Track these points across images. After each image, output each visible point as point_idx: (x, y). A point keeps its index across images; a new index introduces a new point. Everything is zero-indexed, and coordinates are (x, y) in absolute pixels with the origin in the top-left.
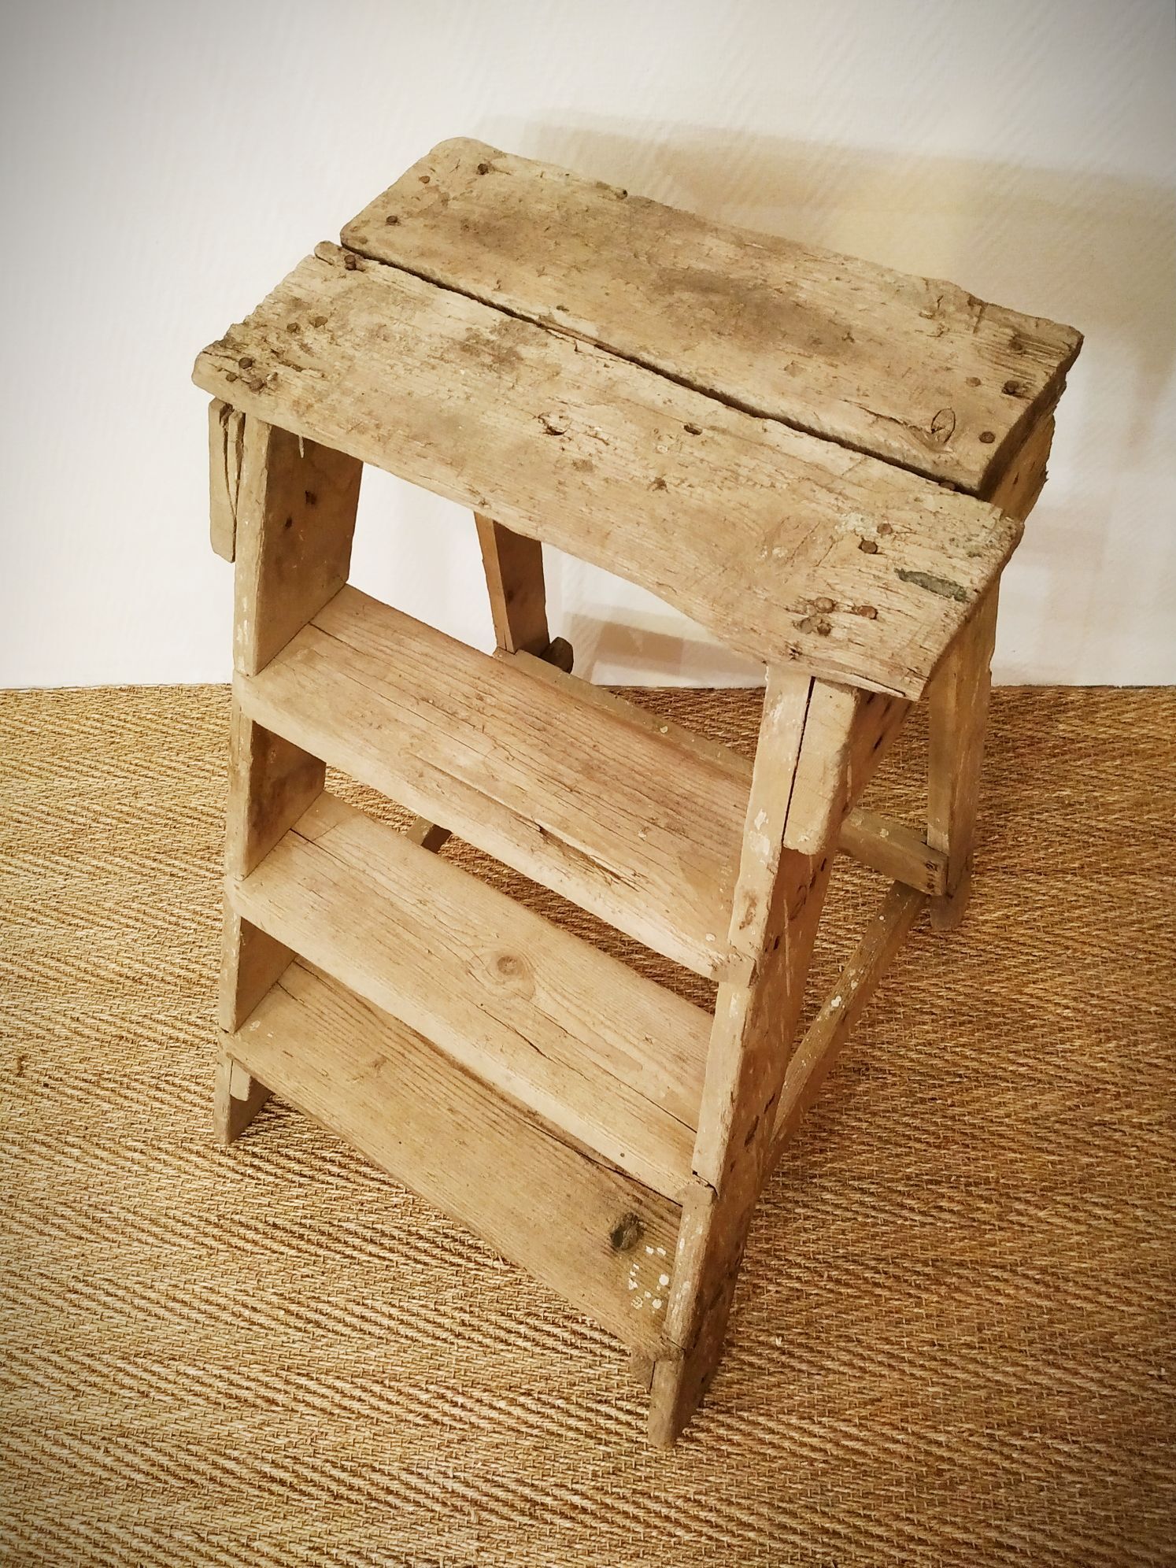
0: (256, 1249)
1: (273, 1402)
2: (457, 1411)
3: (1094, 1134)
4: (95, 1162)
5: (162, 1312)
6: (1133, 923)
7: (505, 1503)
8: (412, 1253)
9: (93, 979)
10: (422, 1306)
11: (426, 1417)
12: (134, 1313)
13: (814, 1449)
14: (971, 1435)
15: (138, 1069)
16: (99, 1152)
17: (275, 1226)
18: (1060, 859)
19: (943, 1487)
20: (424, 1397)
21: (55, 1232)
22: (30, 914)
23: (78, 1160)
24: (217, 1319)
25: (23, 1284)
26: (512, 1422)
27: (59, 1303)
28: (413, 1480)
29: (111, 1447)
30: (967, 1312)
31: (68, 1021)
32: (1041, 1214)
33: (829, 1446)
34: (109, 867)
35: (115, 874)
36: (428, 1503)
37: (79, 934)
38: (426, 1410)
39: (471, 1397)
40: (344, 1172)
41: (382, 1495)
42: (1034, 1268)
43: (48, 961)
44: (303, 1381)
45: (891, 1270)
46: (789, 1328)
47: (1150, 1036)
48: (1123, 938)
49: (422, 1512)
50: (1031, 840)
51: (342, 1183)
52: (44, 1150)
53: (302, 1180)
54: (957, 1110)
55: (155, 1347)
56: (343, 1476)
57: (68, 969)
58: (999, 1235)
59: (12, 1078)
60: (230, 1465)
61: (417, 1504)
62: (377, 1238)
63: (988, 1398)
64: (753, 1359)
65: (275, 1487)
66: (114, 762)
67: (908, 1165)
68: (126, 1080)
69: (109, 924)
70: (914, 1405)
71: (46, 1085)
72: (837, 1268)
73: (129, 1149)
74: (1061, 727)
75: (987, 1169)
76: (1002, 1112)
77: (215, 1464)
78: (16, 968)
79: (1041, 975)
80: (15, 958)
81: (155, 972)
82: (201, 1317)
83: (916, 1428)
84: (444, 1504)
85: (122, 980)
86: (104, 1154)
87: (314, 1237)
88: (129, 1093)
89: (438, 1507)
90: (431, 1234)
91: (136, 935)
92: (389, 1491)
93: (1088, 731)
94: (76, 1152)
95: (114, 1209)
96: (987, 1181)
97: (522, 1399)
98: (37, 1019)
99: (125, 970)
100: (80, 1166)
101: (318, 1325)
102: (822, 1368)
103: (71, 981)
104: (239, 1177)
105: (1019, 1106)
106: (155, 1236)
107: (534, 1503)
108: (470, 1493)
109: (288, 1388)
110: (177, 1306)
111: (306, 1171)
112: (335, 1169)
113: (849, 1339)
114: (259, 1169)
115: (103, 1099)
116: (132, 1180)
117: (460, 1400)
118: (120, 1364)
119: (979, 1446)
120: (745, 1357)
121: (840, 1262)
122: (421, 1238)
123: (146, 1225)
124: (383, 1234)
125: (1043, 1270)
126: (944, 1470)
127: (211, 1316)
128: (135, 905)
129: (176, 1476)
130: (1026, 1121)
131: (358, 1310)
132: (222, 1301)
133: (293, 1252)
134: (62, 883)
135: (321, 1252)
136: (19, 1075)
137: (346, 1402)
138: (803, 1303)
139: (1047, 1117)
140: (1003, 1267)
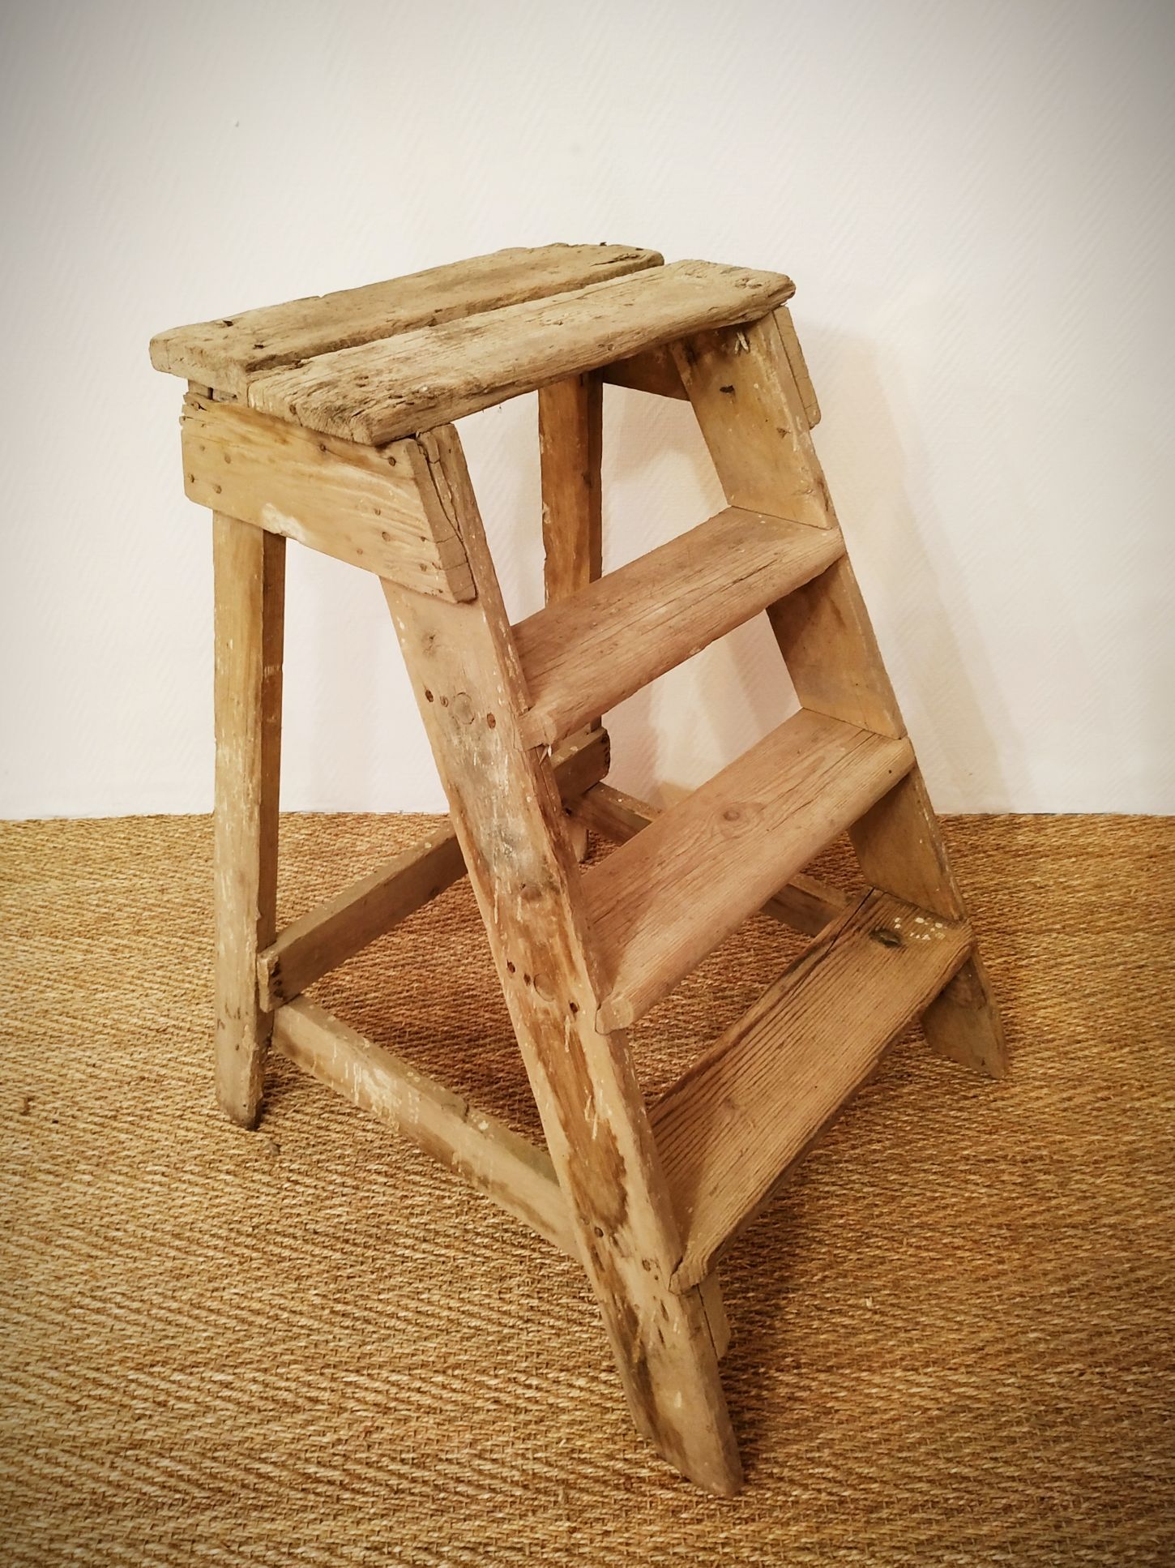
0: (294, 1255)
1: (315, 1401)
2: (530, 1393)
3: (1130, 1118)
4: (109, 1186)
5: (184, 1320)
6: (1118, 965)
7: (596, 1480)
8: (470, 1248)
9: (113, 1032)
10: (486, 1295)
11: (497, 1401)
12: (151, 1323)
13: (923, 1398)
14: (1081, 1375)
15: (159, 1103)
16: (113, 1177)
17: (316, 1233)
18: (1043, 922)
19: (1065, 1423)
20: (493, 1382)
21: (60, 1252)
22: (45, 982)
23: (89, 1184)
24: (251, 1324)
25: (17, 1303)
26: (595, 1399)
27: (60, 1318)
28: (487, 1466)
29: (119, 1461)
30: (1049, 1266)
31: (83, 1067)
32: (1098, 1181)
33: (940, 1394)
34: (134, 945)
35: (139, 949)
36: (506, 1487)
37: (99, 996)
38: (496, 1394)
39: (547, 1379)
40: (391, 1181)
41: (451, 1485)
42: (1104, 1226)
43: (63, 1018)
44: (353, 1378)
45: (968, 1234)
46: (878, 1290)
47: (1157, 1043)
48: (1114, 974)
49: (500, 1498)
50: (1015, 910)
51: (390, 1191)
52: (51, 1178)
53: (346, 1190)
54: (1000, 1104)
55: (175, 1354)
56: (405, 1469)
57: (86, 1025)
58: (1064, 1201)
59: (17, 1116)
60: (265, 1469)
61: (493, 1490)
62: (431, 1236)
63: (1089, 1340)
64: (847, 1321)
65: (321, 1489)
66: (141, 867)
67: (965, 1149)
68: (147, 1113)
69: (132, 987)
70: (1017, 1351)
71: (55, 1122)
72: (915, 1236)
73: (150, 1173)
74: (1020, 838)
75: (1038, 1148)
76: (1040, 1103)
77: (247, 1470)
78: (26, 1025)
79: (1048, 1003)
80: (26, 1018)
81: (182, 1024)
82: (232, 1323)
83: (1026, 1372)
84: (525, 1487)
85: (145, 1031)
86: (120, 1179)
87: (360, 1240)
88: (152, 1125)
89: (518, 1492)
90: (491, 1230)
91: (160, 995)
92: (459, 1480)
93: (1041, 840)
94: (87, 1178)
95: (130, 1227)
96: (1041, 1158)
97: (603, 1376)
98: (49, 1066)
99: (149, 1023)
100: (91, 1190)
101: (367, 1321)
102: (918, 1323)
103: (87, 1034)
104: (274, 1191)
105: (1055, 1098)
106: (178, 1249)
107: (629, 1477)
108: (554, 1473)
109: (334, 1385)
110: (204, 1313)
111: (349, 1181)
112: (382, 1179)
113: (938, 1297)
114: (296, 1182)
115: (120, 1131)
116: (153, 1199)
117: (534, 1382)
118: (132, 1375)
119: (1090, 1383)
120: (838, 1319)
121: (917, 1231)
122: (478, 1234)
123: (168, 1238)
124: (437, 1233)
125: (1112, 1226)
126: (1061, 1409)
127: (243, 1321)
128: (160, 973)
129: (200, 1486)
130: (1065, 1110)
131: (413, 1304)
132: (256, 1306)
133: (338, 1255)
134: (80, 957)
135: (370, 1253)
136: (25, 1114)
137: (404, 1395)
138: (887, 1267)
139: (1083, 1106)
140: (1074, 1227)
